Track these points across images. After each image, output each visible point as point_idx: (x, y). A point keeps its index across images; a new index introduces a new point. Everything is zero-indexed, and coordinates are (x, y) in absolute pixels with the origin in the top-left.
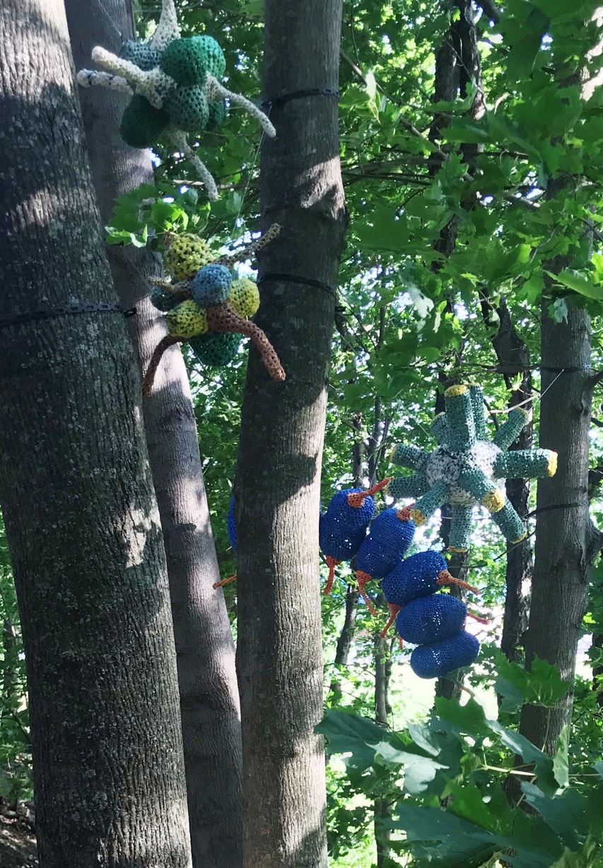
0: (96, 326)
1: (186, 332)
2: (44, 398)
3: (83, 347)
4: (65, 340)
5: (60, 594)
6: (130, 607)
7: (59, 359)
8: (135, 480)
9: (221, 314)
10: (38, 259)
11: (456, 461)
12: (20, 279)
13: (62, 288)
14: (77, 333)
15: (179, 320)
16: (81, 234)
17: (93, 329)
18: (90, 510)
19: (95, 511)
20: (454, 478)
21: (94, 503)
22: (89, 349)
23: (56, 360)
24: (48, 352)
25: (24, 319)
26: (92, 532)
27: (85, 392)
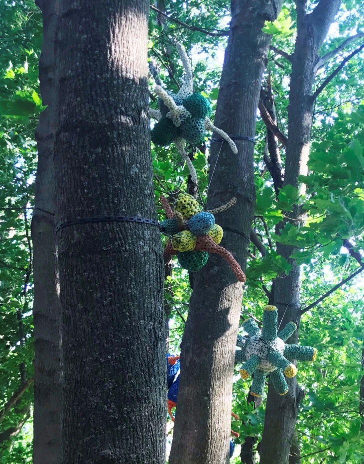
0: (149, 232)
1: (183, 248)
2: (115, 270)
3: (141, 243)
4: (132, 237)
5: (106, 406)
6: (151, 419)
7: (128, 248)
8: (161, 331)
9: (206, 241)
10: (123, 186)
11: (266, 346)
12: (110, 195)
13: (133, 206)
14: (139, 234)
15: (182, 241)
16: (146, 178)
17: (147, 234)
18: (135, 348)
19: (138, 348)
20: (264, 355)
21: (138, 344)
22: (145, 245)
23: (126, 248)
24: (122, 243)
25: (109, 220)
26: (135, 363)
27: (140, 271)
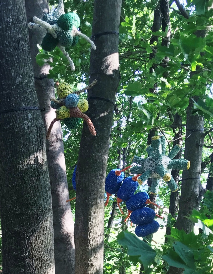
0: (31, 115)
1: (62, 117)
2: (12, 139)
3: (26, 122)
4: (20, 119)
5: (14, 208)
6: (38, 213)
7: (18, 126)
8: (42, 169)
9: (75, 111)
10: (12, 91)
11: (154, 163)
12: (5, 98)
13: (19, 101)
14: (24, 117)
15: (60, 113)
16: (27, 82)
17: (30, 116)
18: (26, 179)
19: (28, 179)
20: (153, 169)
21: (28, 177)
22: (28, 123)
23: (16, 126)
24: (14, 124)
25: (6, 112)
26: (26, 187)
27: (26, 138)
